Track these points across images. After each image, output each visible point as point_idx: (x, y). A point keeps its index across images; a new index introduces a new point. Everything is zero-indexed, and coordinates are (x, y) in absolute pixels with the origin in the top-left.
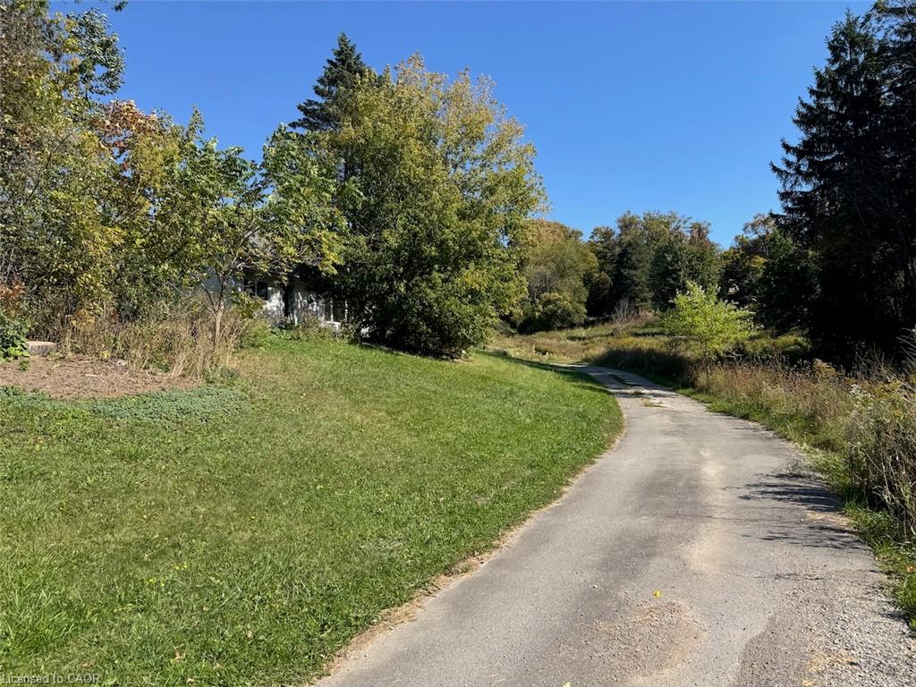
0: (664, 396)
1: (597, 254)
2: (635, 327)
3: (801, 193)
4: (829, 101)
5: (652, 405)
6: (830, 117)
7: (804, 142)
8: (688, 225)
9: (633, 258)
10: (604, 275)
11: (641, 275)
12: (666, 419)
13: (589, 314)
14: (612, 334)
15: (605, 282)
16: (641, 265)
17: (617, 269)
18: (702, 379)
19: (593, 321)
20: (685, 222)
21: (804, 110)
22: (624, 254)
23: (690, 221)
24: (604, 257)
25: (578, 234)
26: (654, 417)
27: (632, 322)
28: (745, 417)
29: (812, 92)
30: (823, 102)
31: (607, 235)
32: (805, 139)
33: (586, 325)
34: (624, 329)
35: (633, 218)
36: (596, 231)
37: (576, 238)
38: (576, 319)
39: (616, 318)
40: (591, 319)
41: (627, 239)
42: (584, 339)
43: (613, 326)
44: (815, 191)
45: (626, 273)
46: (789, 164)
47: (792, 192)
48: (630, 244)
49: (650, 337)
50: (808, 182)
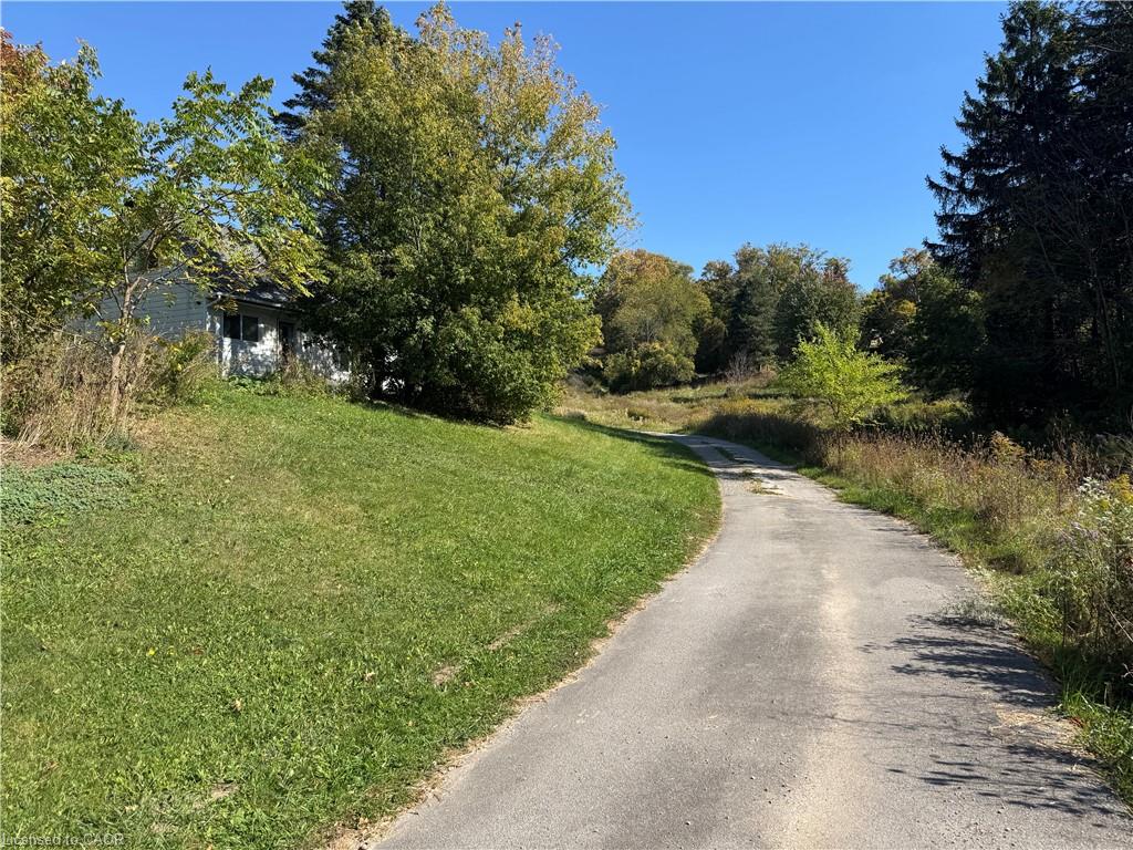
0: (782, 478)
1: (711, 295)
2: (754, 387)
3: (965, 216)
4: (1003, 98)
5: (763, 491)
6: (1004, 119)
7: (970, 150)
8: (822, 260)
9: (754, 301)
10: (718, 322)
11: (763, 323)
12: (779, 514)
13: (698, 370)
14: (725, 396)
15: (717, 330)
16: (763, 309)
17: (734, 314)
18: (833, 456)
19: (704, 379)
20: (818, 257)
21: (970, 108)
22: (742, 295)
23: (824, 256)
24: (719, 299)
25: (687, 270)
26: (763, 509)
27: (751, 381)
28: (889, 512)
29: (982, 86)
30: (995, 100)
31: (722, 272)
32: (972, 145)
33: (694, 383)
34: (741, 389)
35: (754, 251)
36: (709, 267)
37: (685, 275)
38: (681, 376)
39: (731, 375)
40: (700, 376)
41: (746, 276)
42: (691, 400)
43: (727, 386)
44: (981, 213)
45: (744, 320)
46: (950, 178)
47: (953, 215)
48: (750, 283)
49: (773, 399)
50: (974, 203)
